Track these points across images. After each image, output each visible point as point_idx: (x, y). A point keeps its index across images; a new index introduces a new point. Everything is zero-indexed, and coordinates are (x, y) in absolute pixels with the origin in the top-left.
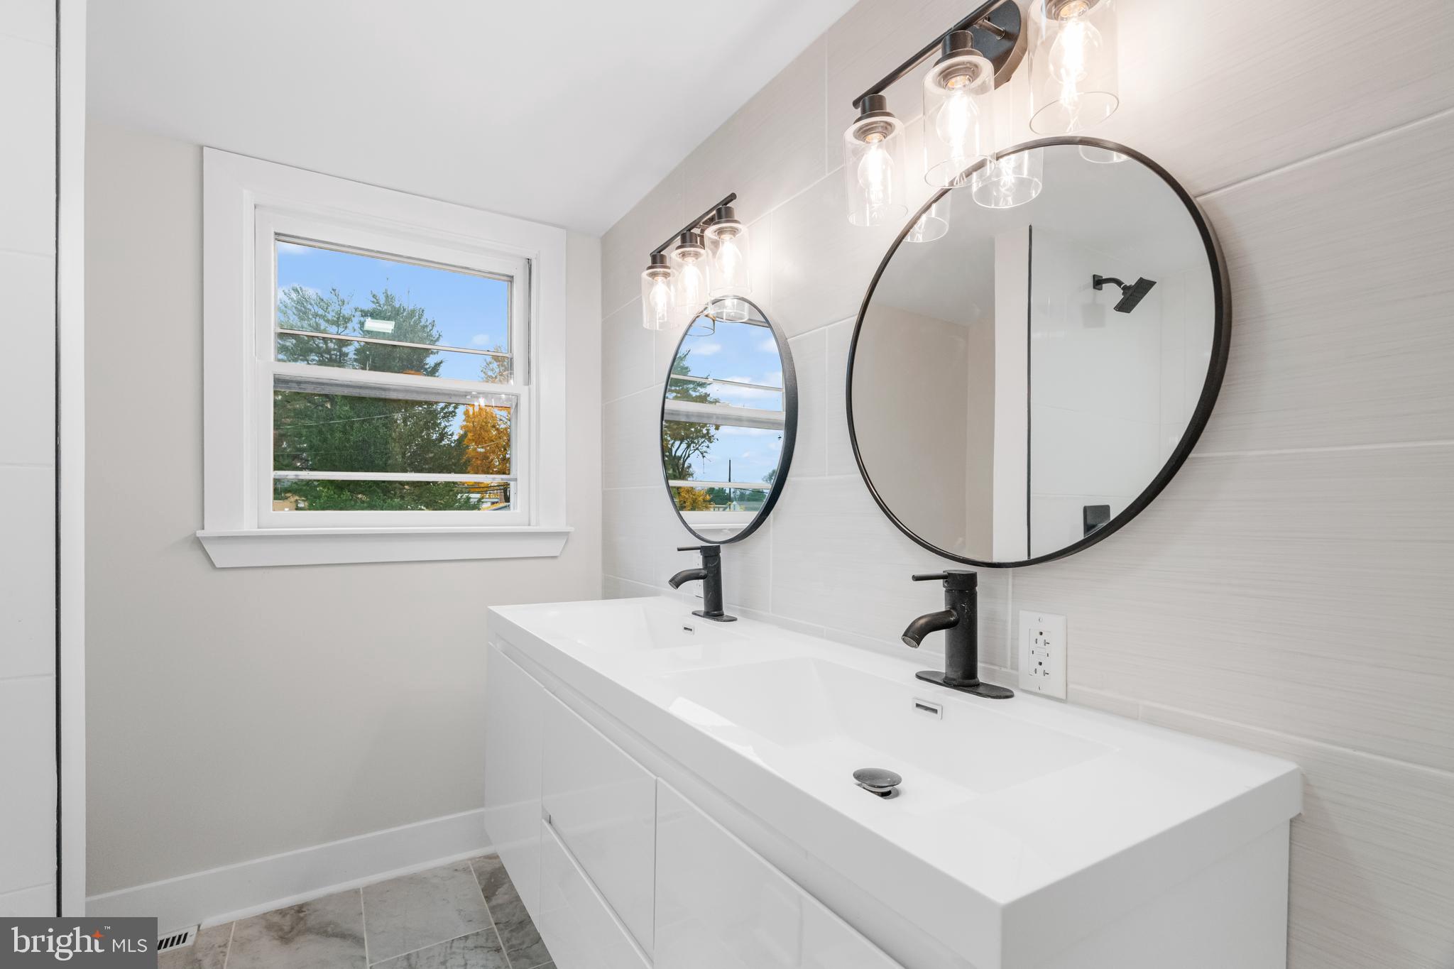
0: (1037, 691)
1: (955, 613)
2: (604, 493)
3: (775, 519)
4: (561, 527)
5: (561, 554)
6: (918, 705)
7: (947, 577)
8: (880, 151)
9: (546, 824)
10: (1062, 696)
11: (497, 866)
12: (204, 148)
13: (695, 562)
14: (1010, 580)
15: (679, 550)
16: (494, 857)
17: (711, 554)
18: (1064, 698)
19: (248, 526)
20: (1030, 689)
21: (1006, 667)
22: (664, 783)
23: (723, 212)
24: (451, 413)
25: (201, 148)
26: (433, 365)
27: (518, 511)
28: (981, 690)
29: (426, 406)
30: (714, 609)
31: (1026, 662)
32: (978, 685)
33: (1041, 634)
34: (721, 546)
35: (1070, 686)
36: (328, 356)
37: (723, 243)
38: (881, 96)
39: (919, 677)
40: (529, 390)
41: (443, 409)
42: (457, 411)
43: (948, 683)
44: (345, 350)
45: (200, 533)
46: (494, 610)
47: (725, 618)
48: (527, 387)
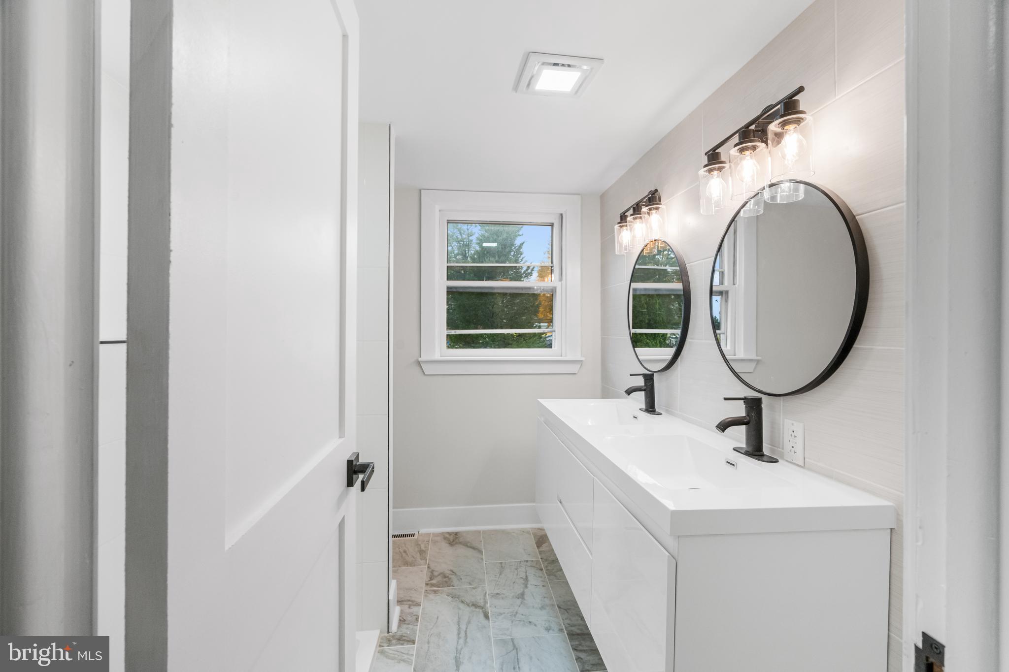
0: (791, 461)
1: (748, 418)
2: (602, 339)
3: (681, 361)
4: (578, 357)
5: (578, 372)
6: (727, 462)
7: (745, 399)
8: (718, 179)
9: (559, 503)
10: (801, 464)
11: (544, 534)
12: (422, 191)
13: (640, 382)
14: (782, 403)
15: (631, 375)
16: (542, 529)
17: (649, 378)
18: (803, 465)
19: (437, 357)
20: (788, 460)
21: (780, 448)
22: (597, 479)
23: (653, 199)
24: (529, 273)
25: (420, 190)
26: (519, 245)
27: (556, 348)
28: (765, 458)
29: (515, 271)
30: (650, 408)
31: (788, 446)
32: (763, 455)
33: (793, 432)
34: (655, 374)
35: (806, 459)
36: (462, 243)
37: (652, 214)
38: (718, 152)
39: (734, 449)
40: (562, 283)
41: (525, 271)
42: (533, 272)
43: (747, 454)
44: (471, 238)
45: (420, 359)
46: (542, 402)
47: (656, 413)
48: (560, 283)
